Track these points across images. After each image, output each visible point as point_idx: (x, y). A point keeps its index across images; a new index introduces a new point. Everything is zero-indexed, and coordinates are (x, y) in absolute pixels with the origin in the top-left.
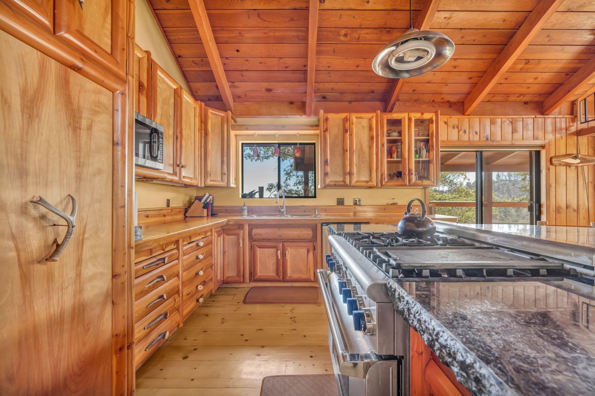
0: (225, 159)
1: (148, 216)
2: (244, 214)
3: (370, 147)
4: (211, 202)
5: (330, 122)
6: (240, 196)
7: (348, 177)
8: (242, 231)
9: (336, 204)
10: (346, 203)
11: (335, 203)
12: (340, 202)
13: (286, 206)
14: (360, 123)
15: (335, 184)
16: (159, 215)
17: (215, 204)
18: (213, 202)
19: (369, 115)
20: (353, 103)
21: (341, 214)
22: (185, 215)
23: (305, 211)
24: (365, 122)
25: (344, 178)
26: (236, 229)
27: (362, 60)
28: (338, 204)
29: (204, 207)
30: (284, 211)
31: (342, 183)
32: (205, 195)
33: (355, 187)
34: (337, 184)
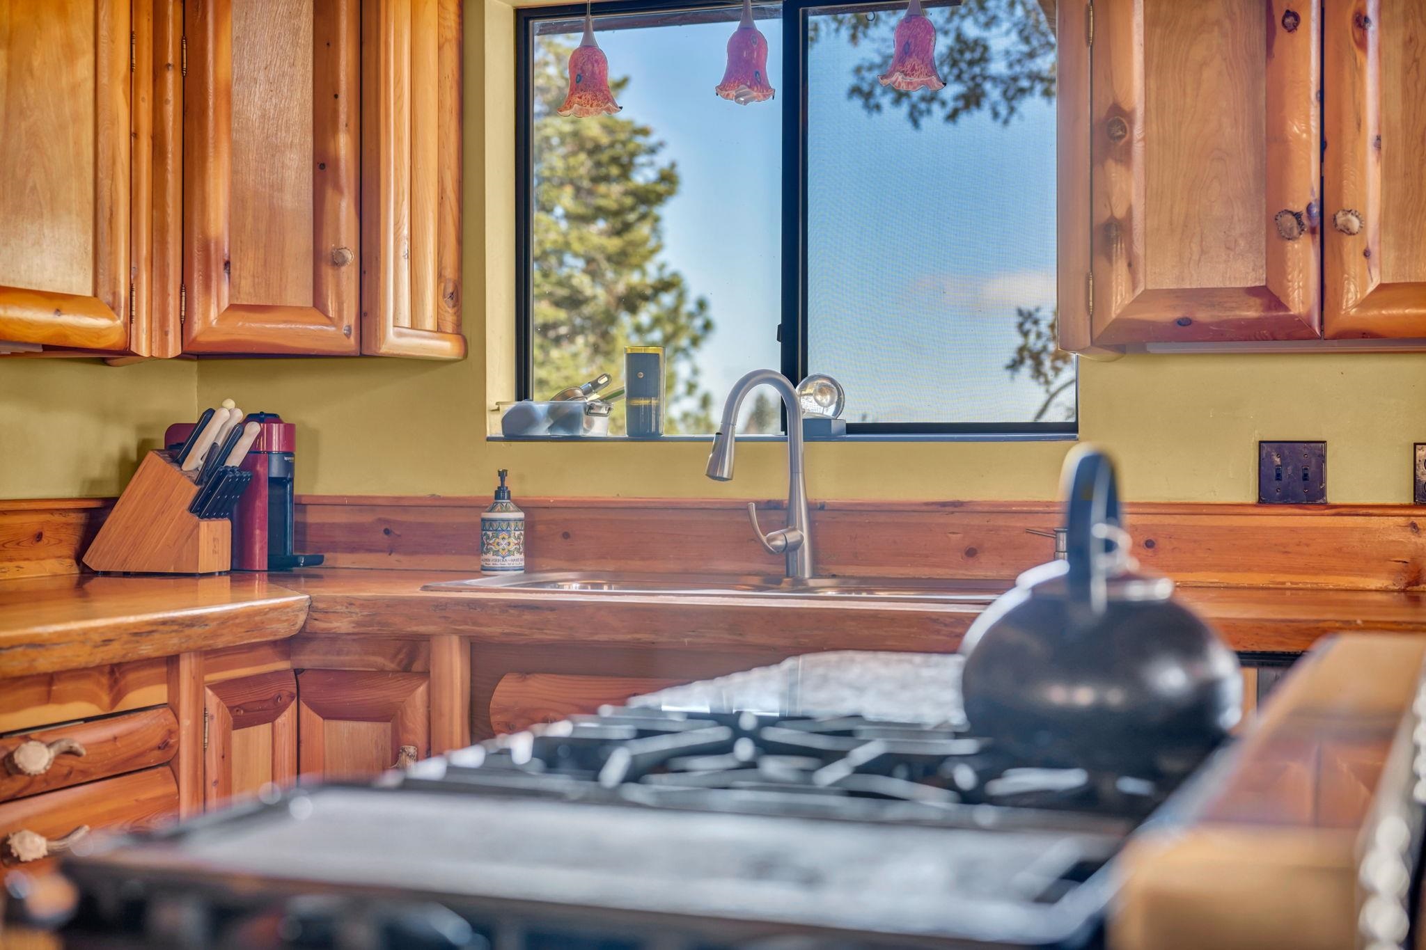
0: (344, 145)
2: (490, 559)
4: (276, 471)
6: (494, 426)
8: (422, 690)
10: (1338, 489)
11: (1240, 485)
12: (1290, 474)
15: (1184, 323)
17: (301, 487)
18: (289, 467)
21: (1288, 580)
22: (79, 558)
23: (971, 553)
26: (382, 672)
28: (1265, 498)
29: (203, 507)
30: (797, 546)
31: (1251, 311)
32: (209, 414)
33: (1366, 341)
34: (1203, 315)
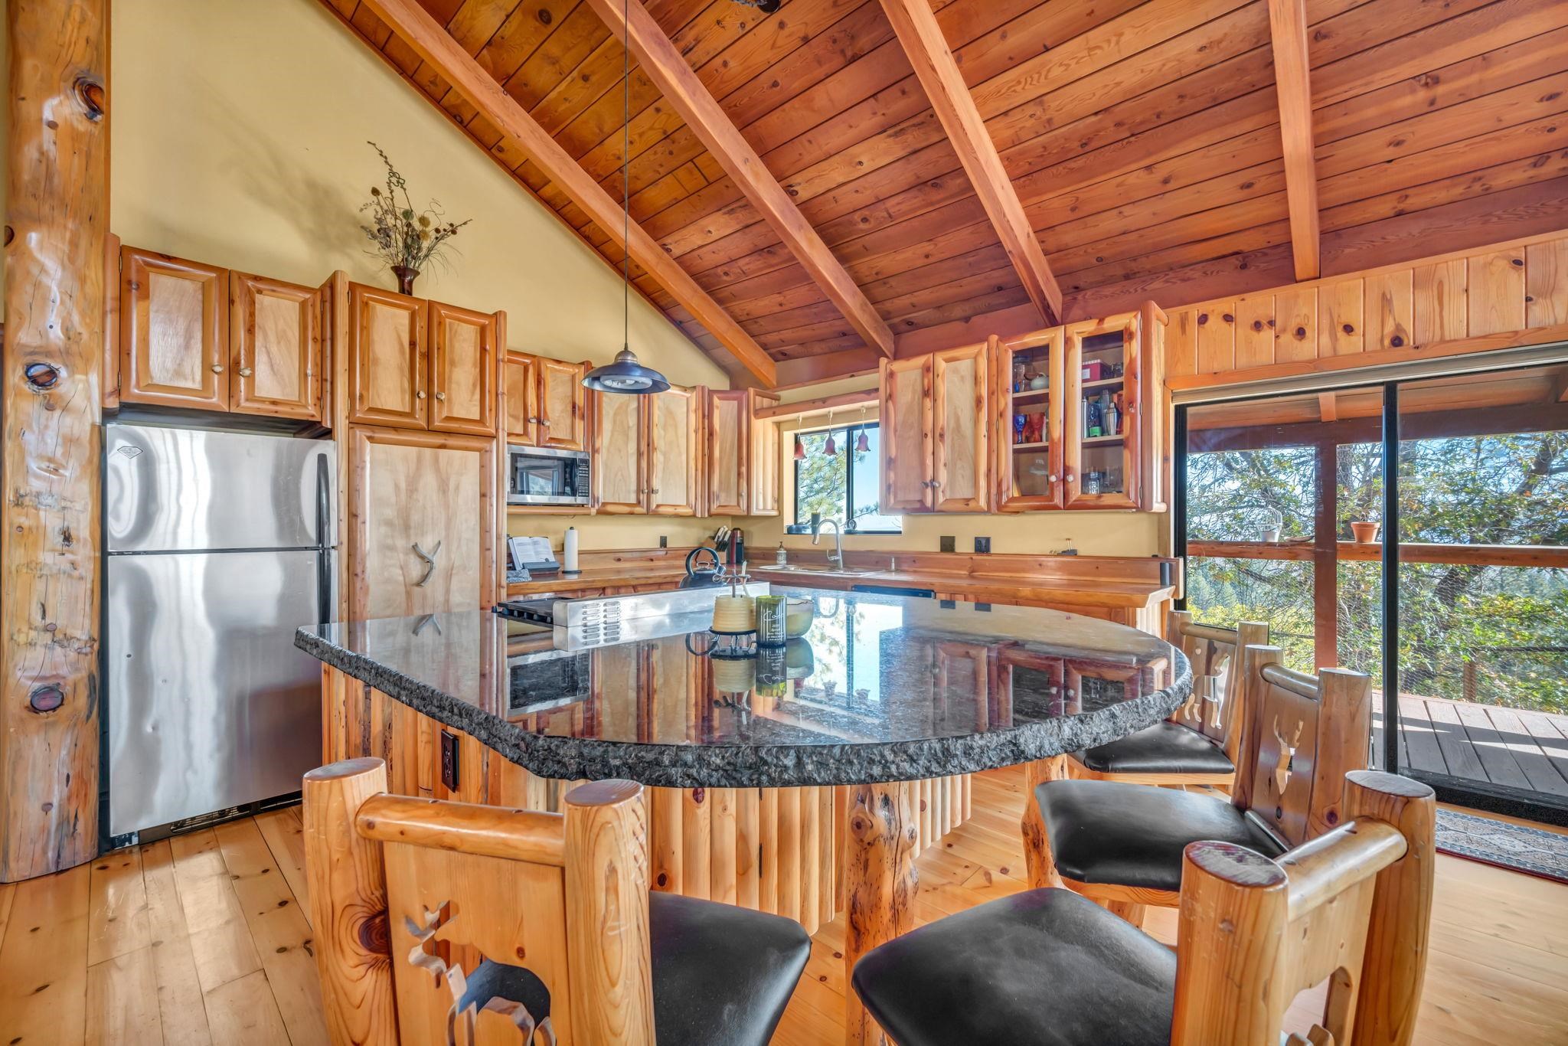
1: (619, 560)
2: (778, 562)
3: (976, 422)
5: (900, 379)
6: (785, 531)
7: (929, 491)
9: (938, 550)
10: (959, 548)
11: (935, 547)
12: (948, 544)
13: (843, 551)
14: (956, 371)
15: (903, 508)
16: (641, 559)
19: (972, 350)
20: (974, 319)
21: (943, 571)
23: (877, 562)
24: (965, 366)
25: (924, 494)
27: (925, 244)
28: (942, 550)
29: (717, 549)
30: (837, 560)
31: (918, 506)
33: (942, 512)
34: (908, 506)
